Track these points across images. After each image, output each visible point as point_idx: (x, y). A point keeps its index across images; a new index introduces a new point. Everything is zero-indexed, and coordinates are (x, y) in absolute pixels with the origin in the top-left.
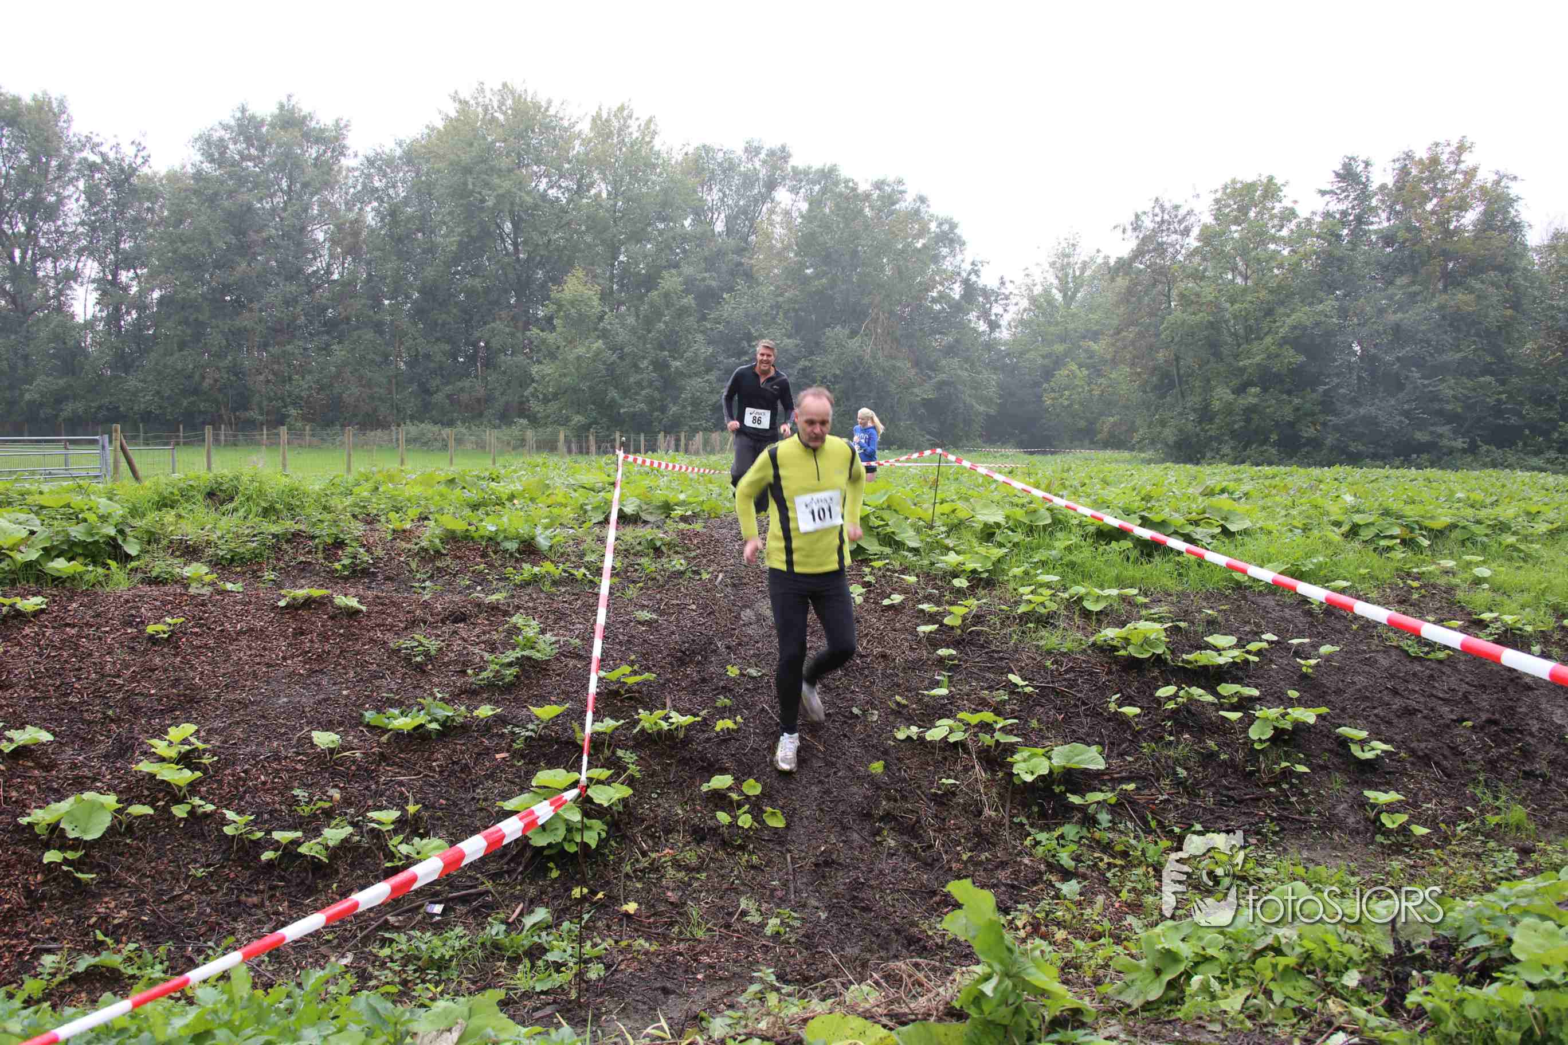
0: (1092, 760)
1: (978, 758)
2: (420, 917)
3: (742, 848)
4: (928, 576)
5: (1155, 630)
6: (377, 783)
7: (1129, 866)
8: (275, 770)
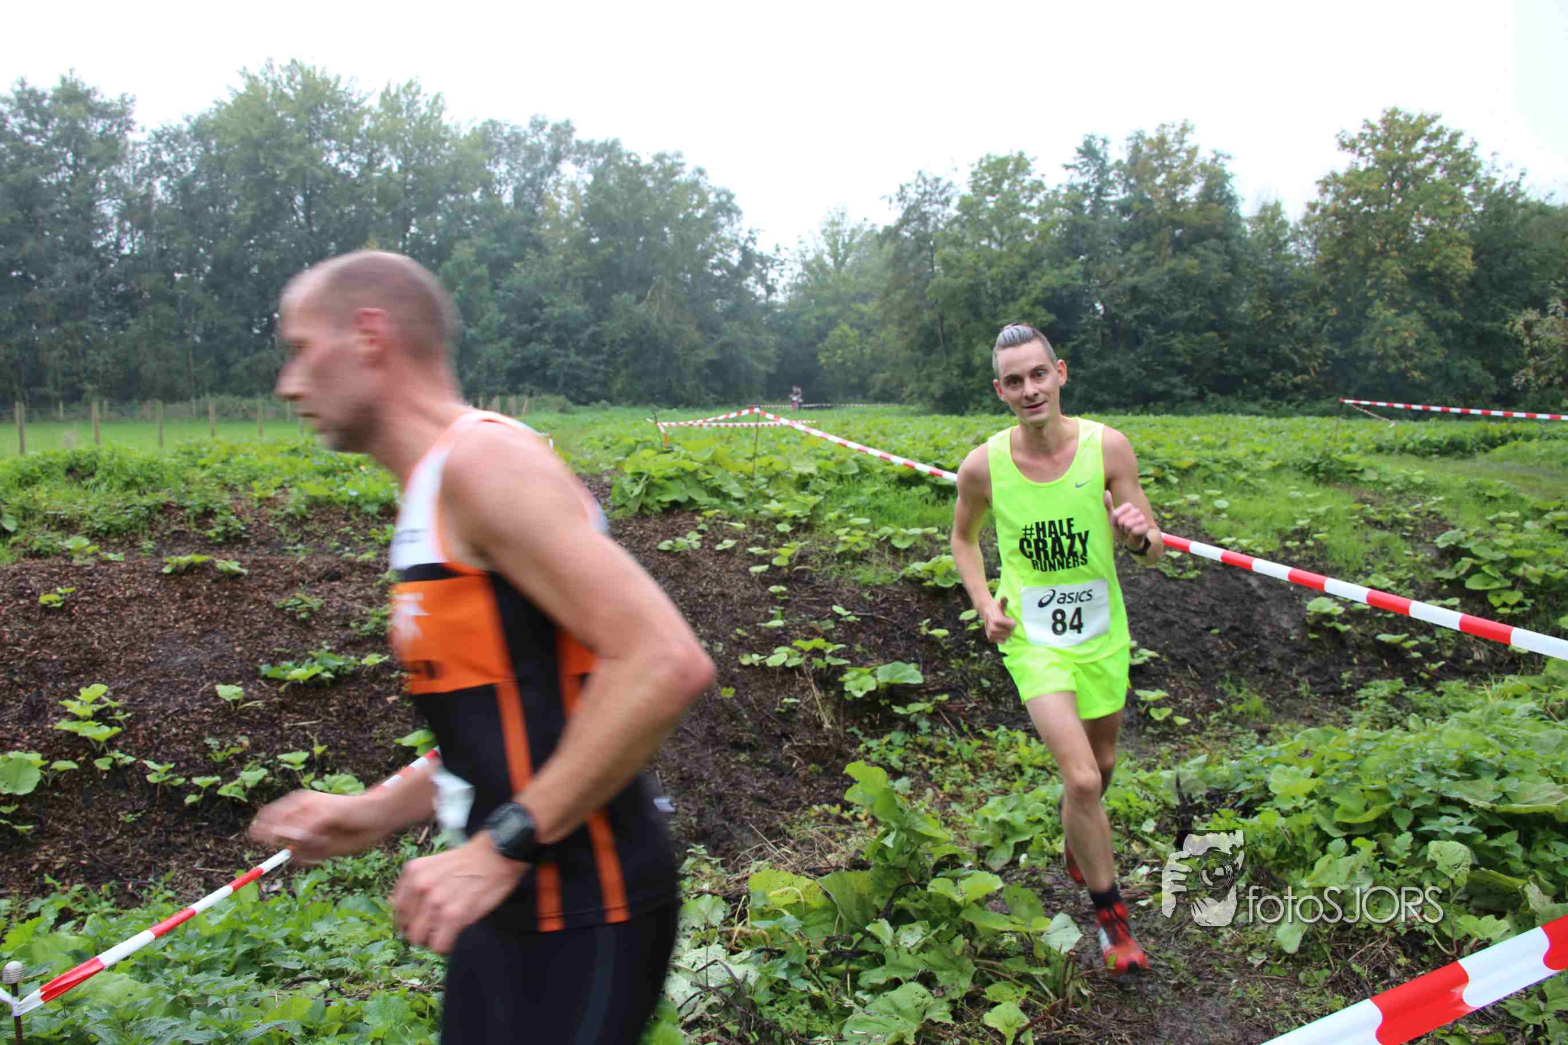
0: (912, 676)
1: (813, 679)
4: (755, 524)
6: (282, 729)
7: (948, 763)
8: (185, 723)
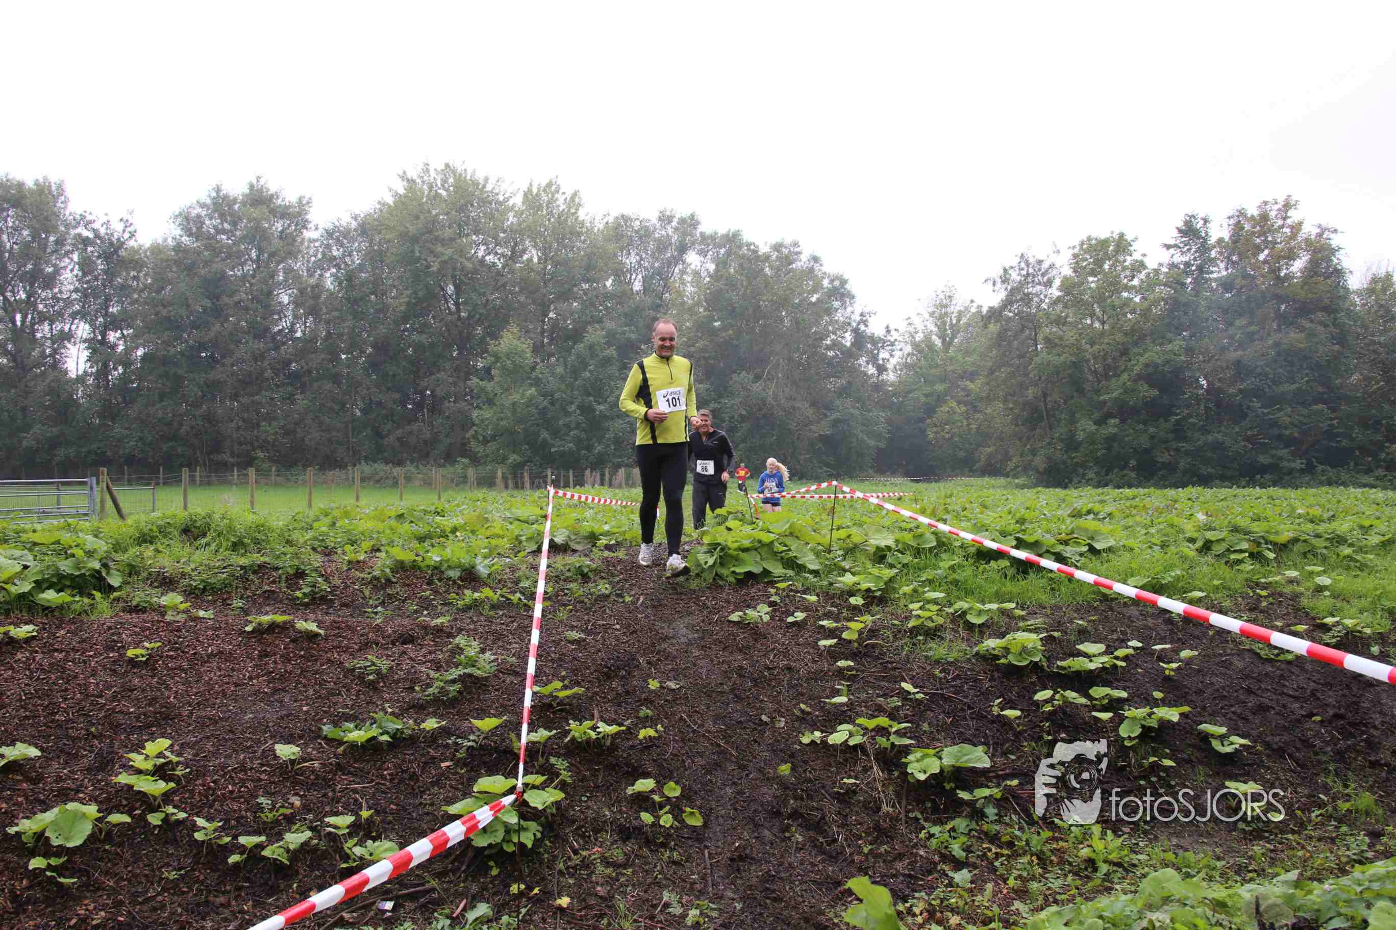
0: (979, 760)
1: (876, 759)
2: (372, 913)
3: (664, 845)
4: (828, 595)
5: (1031, 640)
6: (333, 790)
7: (1015, 855)
8: (243, 781)
